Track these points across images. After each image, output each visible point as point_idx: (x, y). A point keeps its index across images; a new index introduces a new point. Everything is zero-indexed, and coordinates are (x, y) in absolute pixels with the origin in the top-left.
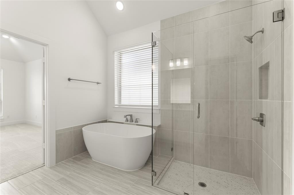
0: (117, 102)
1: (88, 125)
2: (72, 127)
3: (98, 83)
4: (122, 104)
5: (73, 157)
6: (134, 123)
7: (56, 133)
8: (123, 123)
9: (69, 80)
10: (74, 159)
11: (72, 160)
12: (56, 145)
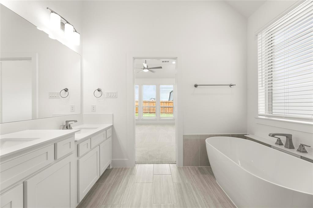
0: (264, 110)
1: (216, 136)
2: (198, 135)
3: (232, 86)
4: (273, 113)
5: (199, 166)
6: (295, 151)
7: (183, 138)
8: (270, 146)
9: (196, 86)
10: (199, 169)
11: (197, 169)
12: (184, 149)
